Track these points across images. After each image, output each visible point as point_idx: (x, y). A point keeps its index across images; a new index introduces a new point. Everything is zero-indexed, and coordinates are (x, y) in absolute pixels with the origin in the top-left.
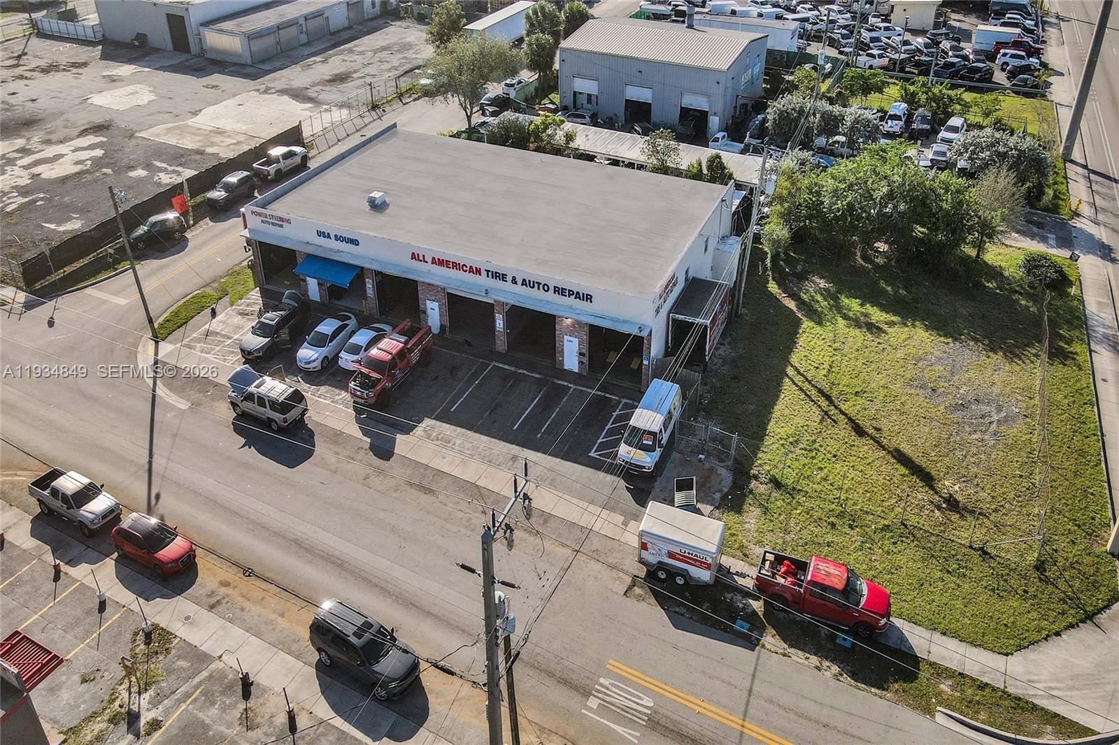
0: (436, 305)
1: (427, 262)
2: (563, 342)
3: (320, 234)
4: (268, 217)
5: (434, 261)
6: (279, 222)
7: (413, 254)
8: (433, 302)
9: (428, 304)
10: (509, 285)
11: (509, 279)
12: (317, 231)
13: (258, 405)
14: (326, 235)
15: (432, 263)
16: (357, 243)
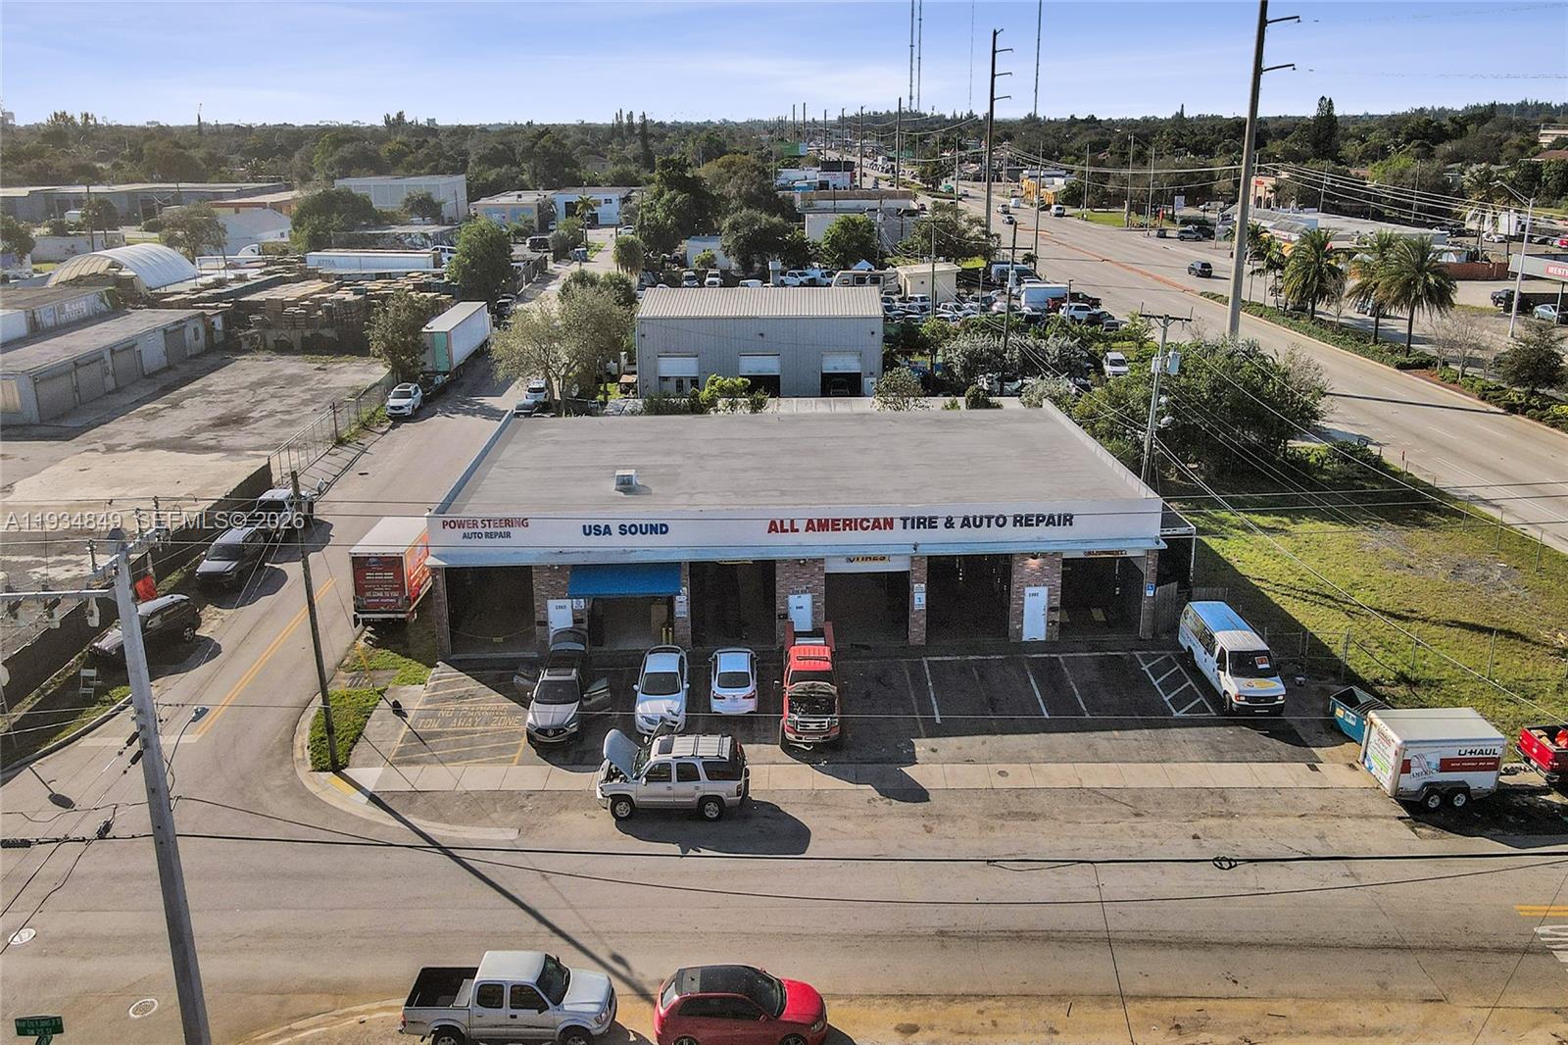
0: (806, 600)
1: (797, 530)
2: (1023, 599)
3: (589, 531)
4: (480, 525)
5: (810, 526)
6: (502, 530)
7: (773, 523)
8: (803, 596)
9: (793, 600)
10: (941, 533)
11: (941, 523)
12: (584, 526)
13: (678, 781)
14: (602, 529)
15: (806, 531)
16: (664, 529)
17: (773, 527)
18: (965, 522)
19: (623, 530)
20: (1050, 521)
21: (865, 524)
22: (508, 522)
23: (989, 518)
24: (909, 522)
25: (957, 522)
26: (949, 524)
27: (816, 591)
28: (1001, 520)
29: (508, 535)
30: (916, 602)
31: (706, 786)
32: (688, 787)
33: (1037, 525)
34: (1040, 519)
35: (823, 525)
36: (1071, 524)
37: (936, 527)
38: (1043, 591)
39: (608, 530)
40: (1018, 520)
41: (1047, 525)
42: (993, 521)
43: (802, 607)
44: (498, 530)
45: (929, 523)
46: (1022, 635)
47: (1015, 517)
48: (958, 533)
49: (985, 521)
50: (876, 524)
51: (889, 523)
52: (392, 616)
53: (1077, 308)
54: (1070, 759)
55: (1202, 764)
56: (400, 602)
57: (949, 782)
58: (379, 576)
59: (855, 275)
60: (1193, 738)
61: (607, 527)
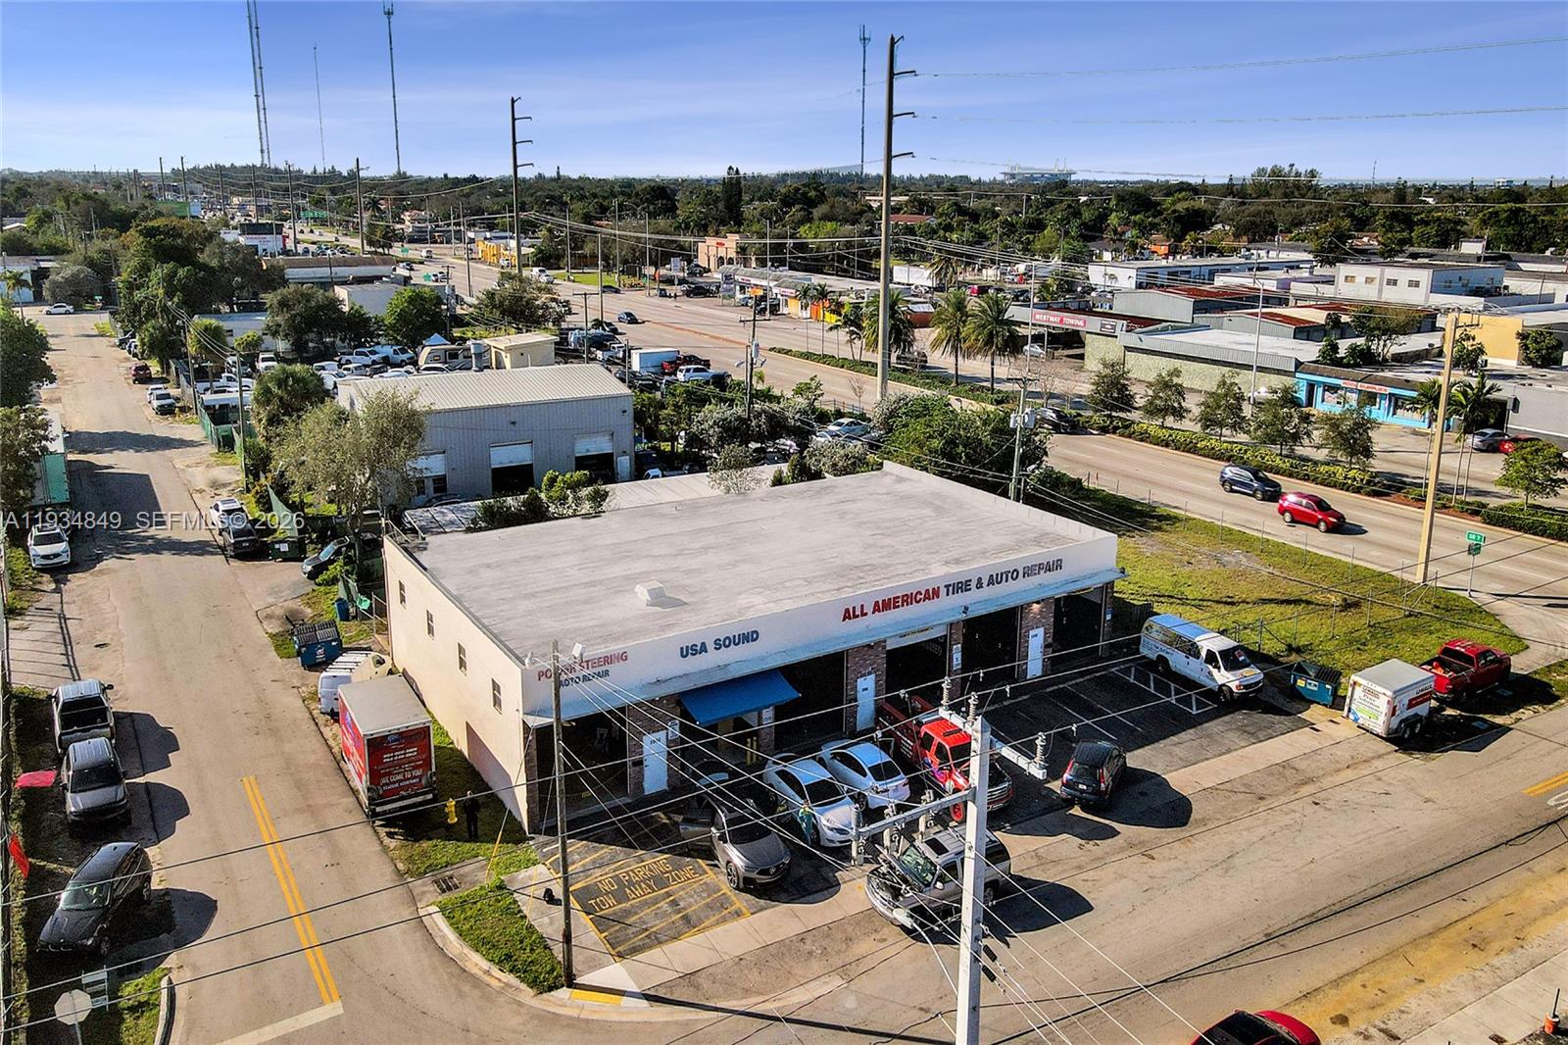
0: (871, 681)
1: (866, 614)
2: (1028, 642)
3: (685, 653)
4: (578, 668)
5: (877, 608)
6: (600, 669)
7: (847, 611)
8: (868, 677)
9: (861, 683)
10: (975, 594)
11: (973, 584)
12: (682, 648)
14: (698, 648)
15: (873, 613)
16: (755, 636)
17: (847, 615)
18: (991, 581)
19: (718, 644)
20: (1047, 568)
21: (919, 597)
22: (608, 660)
23: (1007, 573)
24: (950, 589)
25: (985, 582)
26: (979, 584)
27: (878, 670)
28: (1015, 575)
29: (606, 673)
30: (956, 662)
33: (1039, 574)
34: (1041, 568)
35: (886, 605)
36: (1061, 568)
37: (970, 589)
38: (1040, 631)
39: (704, 648)
40: (1026, 572)
41: (1045, 573)
42: (1009, 576)
43: (866, 689)
44: (596, 670)
45: (966, 586)
46: (1026, 674)
47: (1024, 569)
48: (987, 591)
49: (1004, 577)
50: (927, 597)
51: (936, 593)
53: (696, 370)
55: (1253, 746)
58: (399, 755)
59: (446, 351)
61: (703, 644)
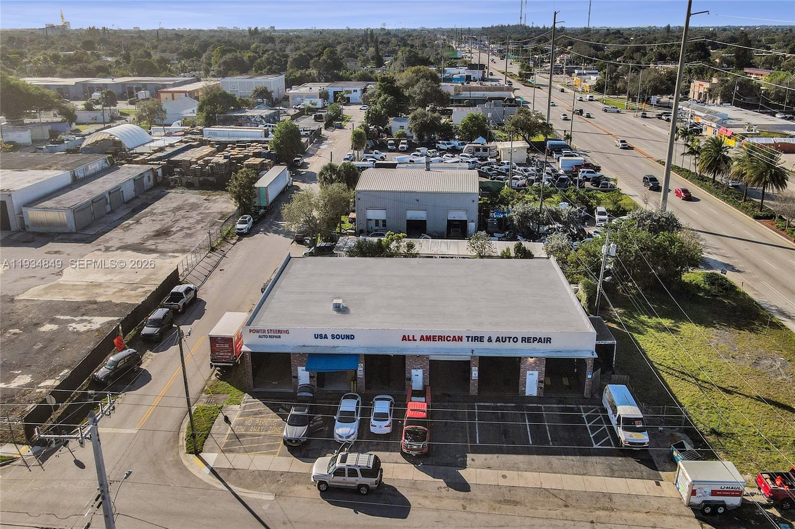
0: (420, 372)
1: (416, 340)
2: (526, 376)
4: (267, 332)
5: (422, 338)
6: (277, 335)
7: (404, 336)
8: (418, 370)
9: (414, 372)
10: (485, 344)
11: (486, 339)
12: (315, 335)
13: (349, 476)
14: (323, 336)
15: (420, 340)
16: (352, 337)
17: (404, 338)
18: (498, 340)
19: (333, 337)
20: (540, 341)
21: (449, 339)
22: (280, 331)
23: (510, 338)
24: (470, 339)
25: (494, 339)
26: (490, 340)
27: (424, 368)
28: (515, 340)
29: (280, 337)
30: (473, 375)
31: (360, 480)
32: (353, 479)
33: (533, 342)
34: (535, 339)
35: (428, 338)
36: (550, 343)
37: (483, 341)
38: (536, 373)
39: (326, 337)
40: (524, 340)
41: (538, 342)
42: (511, 339)
43: (418, 375)
44: (275, 335)
45: (481, 339)
46: (525, 393)
47: (522, 338)
48: (494, 345)
49: (508, 339)
50: (454, 339)
51: (460, 339)
52: (228, 364)
53: (588, 172)
54: (538, 470)
55: (603, 477)
56: (231, 358)
57: (478, 480)
58: (222, 346)
59: (475, 147)
60: (601, 461)
61: (326, 335)
